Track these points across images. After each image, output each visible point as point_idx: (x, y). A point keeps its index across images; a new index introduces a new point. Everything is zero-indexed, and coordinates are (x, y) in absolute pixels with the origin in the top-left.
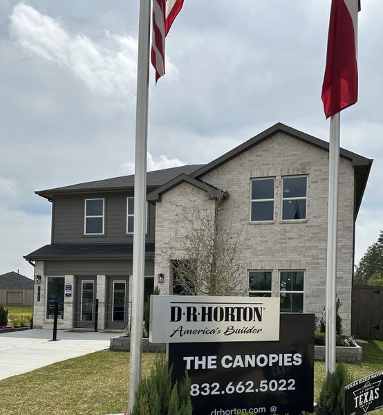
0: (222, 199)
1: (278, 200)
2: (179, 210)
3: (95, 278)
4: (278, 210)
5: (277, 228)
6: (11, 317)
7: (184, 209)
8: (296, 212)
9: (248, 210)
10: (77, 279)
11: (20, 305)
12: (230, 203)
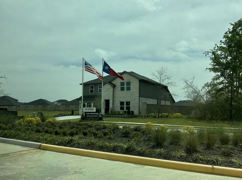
0: (114, 86)
1: (125, 86)
2: (106, 89)
3: (91, 103)
4: (125, 89)
5: (125, 92)
6: (75, 113)
7: (107, 89)
8: (128, 89)
9: (119, 89)
10: (88, 104)
11: (77, 111)
12: (116, 87)
